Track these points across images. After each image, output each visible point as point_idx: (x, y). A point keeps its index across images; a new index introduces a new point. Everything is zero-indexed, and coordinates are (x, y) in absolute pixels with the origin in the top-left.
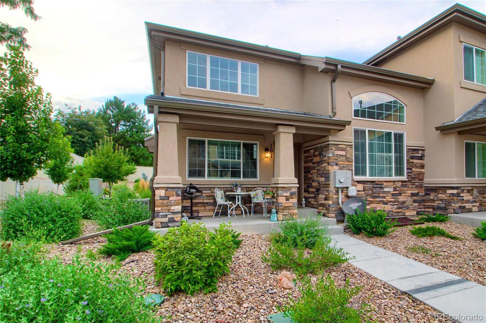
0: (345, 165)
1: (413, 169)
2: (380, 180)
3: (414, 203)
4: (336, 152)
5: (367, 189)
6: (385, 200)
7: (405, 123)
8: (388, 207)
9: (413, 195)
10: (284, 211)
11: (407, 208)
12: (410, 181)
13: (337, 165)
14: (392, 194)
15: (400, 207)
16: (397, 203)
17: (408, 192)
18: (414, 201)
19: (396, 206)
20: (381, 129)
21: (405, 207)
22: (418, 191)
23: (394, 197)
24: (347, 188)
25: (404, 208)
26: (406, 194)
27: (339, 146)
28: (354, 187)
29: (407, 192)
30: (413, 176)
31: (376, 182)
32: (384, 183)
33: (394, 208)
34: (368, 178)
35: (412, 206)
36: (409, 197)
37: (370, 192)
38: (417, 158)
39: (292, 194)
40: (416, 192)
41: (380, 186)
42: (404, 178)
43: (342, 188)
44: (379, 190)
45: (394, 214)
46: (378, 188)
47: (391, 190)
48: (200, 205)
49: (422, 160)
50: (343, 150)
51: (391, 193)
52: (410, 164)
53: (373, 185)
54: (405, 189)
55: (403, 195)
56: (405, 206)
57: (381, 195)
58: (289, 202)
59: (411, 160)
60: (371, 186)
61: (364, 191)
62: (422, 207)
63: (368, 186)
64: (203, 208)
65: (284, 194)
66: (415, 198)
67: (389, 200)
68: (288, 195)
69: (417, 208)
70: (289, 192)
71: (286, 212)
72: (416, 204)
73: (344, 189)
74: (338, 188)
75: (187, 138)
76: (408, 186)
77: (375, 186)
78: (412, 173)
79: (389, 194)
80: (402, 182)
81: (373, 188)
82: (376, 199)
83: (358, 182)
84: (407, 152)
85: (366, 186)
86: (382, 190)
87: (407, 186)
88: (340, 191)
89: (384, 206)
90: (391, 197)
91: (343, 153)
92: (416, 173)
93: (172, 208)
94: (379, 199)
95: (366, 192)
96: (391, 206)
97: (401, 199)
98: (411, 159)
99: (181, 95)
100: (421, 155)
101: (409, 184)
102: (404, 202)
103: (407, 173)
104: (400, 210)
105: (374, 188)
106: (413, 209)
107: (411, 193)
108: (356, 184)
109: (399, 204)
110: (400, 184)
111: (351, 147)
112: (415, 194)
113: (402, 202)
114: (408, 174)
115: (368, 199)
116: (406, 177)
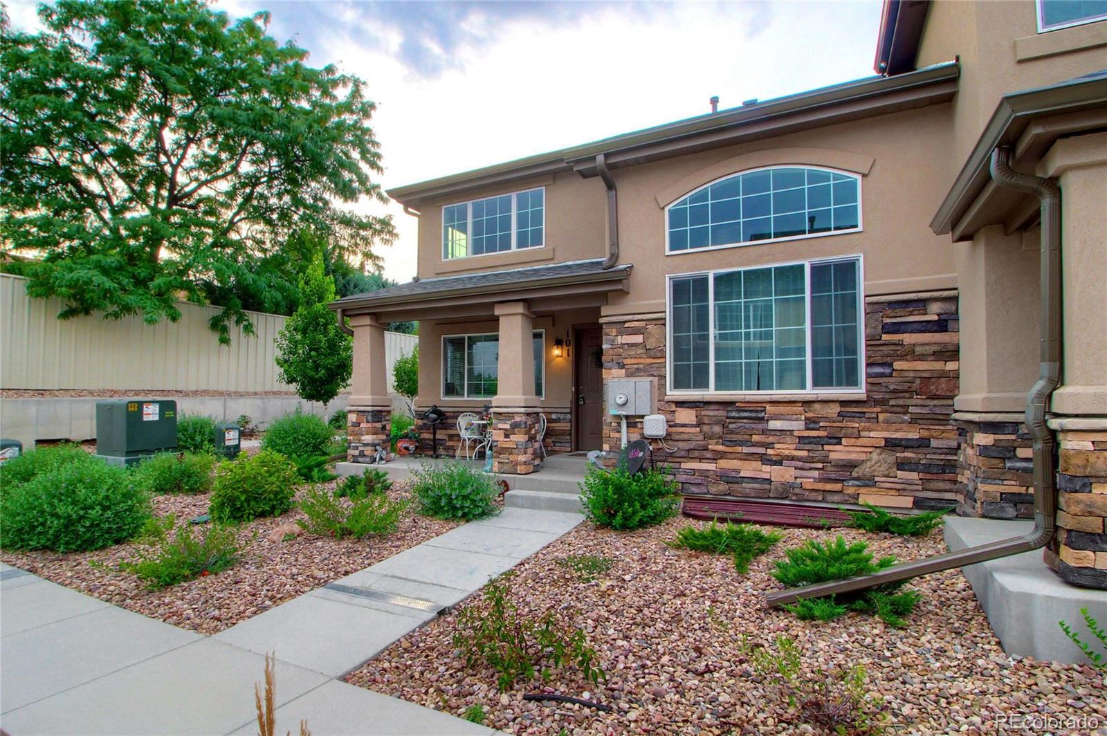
0: (641, 366)
1: (897, 365)
2: (748, 398)
3: (898, 469)
4: (620, 340)
5: (706, 421)
6: (770, 451)
7: (860, 229)
8: (782, 474)
9: (891, 444)
10: (501, 456)
11: (869, 482)
12: (883, 402)
13: (621, 366)
14: (799, 437)
15: (833, 476)
16: (820, 466)
17: (872, 434)
18: (901, 465)
19: (816, 474)
20: (762, 264)
21: (854, 479)
22: (925, 434)
23: (808, 447)
24: (642, 417)
25: (851, 483)
26: (860, 442)
27: (627, 325)
28: (662, 417)
29: (863, 434)
30: (892, 387)
31: (737, 404)
32: (768, 407)
33: (809, 479)
34: (711, 392)
35: (892, 480)
36: (878, 451)
37: (717, 429)
38: (915, 326)
39: (515, 426)
40: (916, 436)
41: (753, 415)
42: (859, 392)
43: (627, 417)
44: (747, 426)
45: (813, 495)
46: (745, 421)
47: (797, 426)
48: (456, 438)
49: (946, 331)
50: (635, 331)
51: (796, 433)
52: (884, 348)
53: (728, 411)
54: (857, 425)
55: (844, 441)
56: (854, 474)
57: (755, 438)
58: (508, 440)
59: (885, 337)
60: (721, 413)
61: (698, 425)
62: (941, 485)
63: (711, 413)
64: (460, 444)
65: (500, 426)
66: (908, 455)
67: (787, 452)
68: (508, 427)
69: (920, 488)
70: (510, 422)
71: (504, 458)
72: (914, 476)
73: (637, 420)
74: (619, 417)
75: (442, 337)
76: (874, 415)
77: (734, 414)
78: (891, 375)
79: (788, 439)
80: (844, 403)
81: (728, 420)
82: (739, 449)
83: (680, 404)
84: (866, 314)
85: (703, 413)
86: (760, 426)
87: (867, 415)
88: (624, 424)
89: (767, 468)
90: (793, 446)
91: (638, 339)
92: (912, 374)
93: (363, 438)
94: (746, 450)
95: (705, 428)
96: (793, 472)
97: (838, 453)
98: (888, 333)
99: (436, 274)
100: (936, 318)
101: (878, 409)
102: (851, 465)
103: (868, 376)
104: (829, 487)
105: (732, 420)
106: (899, 490)
107: (886, 439)
108: (673, 408)
109: (830, 469)
110: (834, 410)
111: (663, 322)
112: (903, 443)
113: (841, 463)
114: (870, 380)
115: (710, 447)
116: (863, 390)
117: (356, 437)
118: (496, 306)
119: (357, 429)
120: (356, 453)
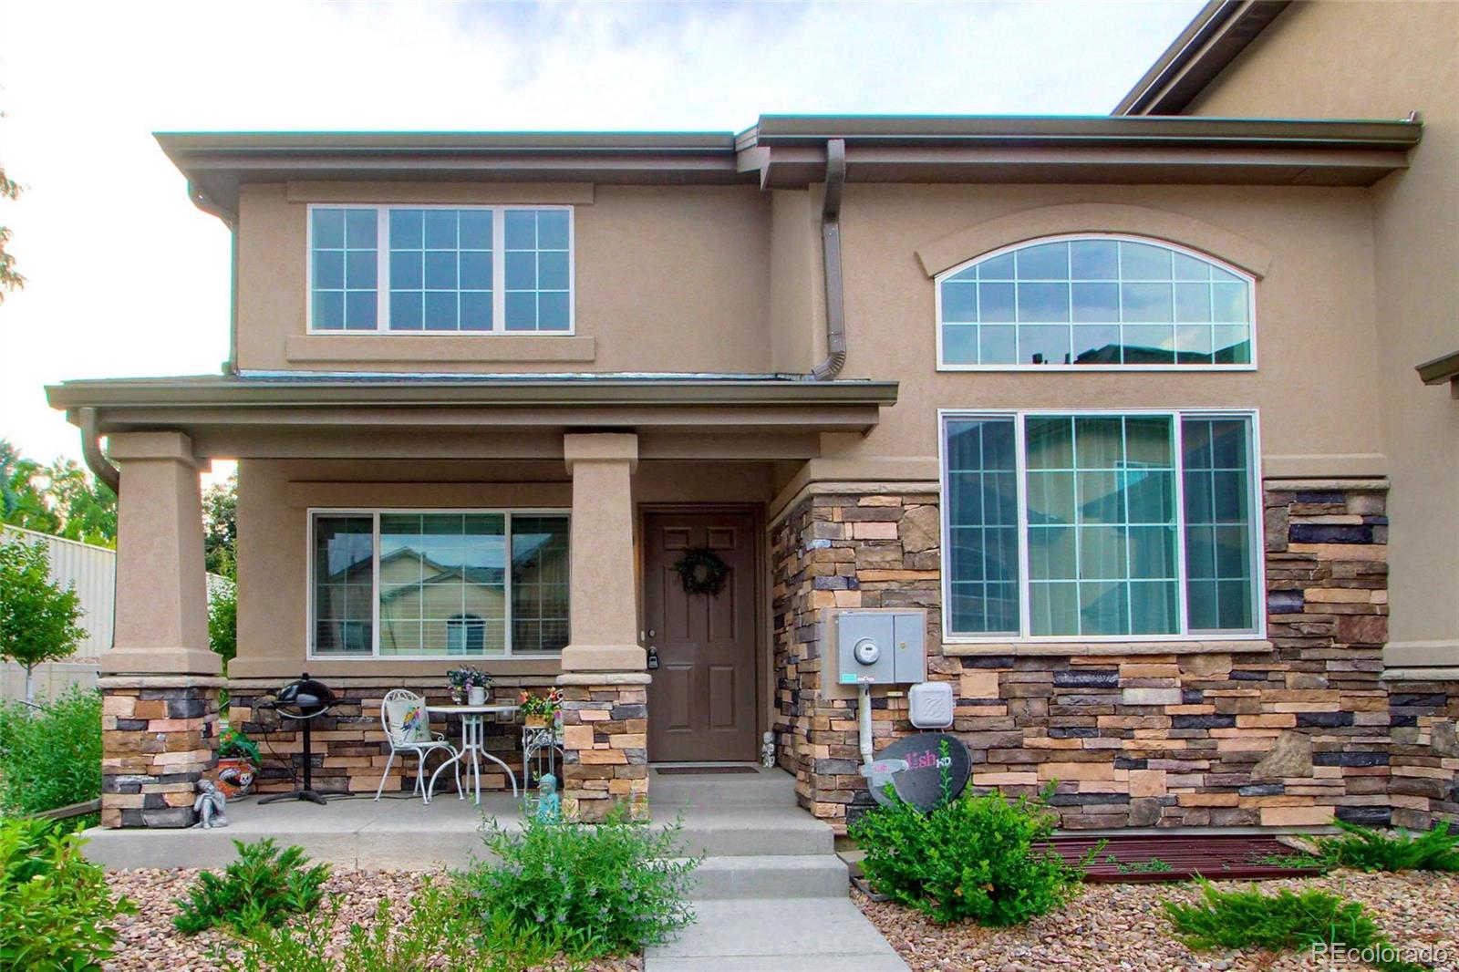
0: (894, 586)
1: (1311, 594)
2: (1094, 649)
3: (1315, 763)
4: (848, 531)
5: (1019, 694)
6: (1127, 744)
7: (1253, 366)
8: (1145, 784)
9: (1306, 723)
10: (587, 784)
11: (1274, 787)
12: (1292, 654)
13: (852, 584)
14: (1172, 716)
15: (1226, 781)
16: (1205, 764)
17: (1278, 707)
18: (1321, 757)
19: (1198, 779)
20: (1106, 407)
21: (1255, 784)
22: (1348, 704)
23: (1187, 733)
24: (906, 687)
25: (1252, 790)
26: (1265, 720)
27: (864, 502)
28: (945, 687)
29: (1267, 707)
30: (1306, 630)
31: (1073, 661)
32: (1124, 666)
33: (1190, 789)
34: (1025, 640)
35: (1307, 781)
36: (1287, 734)
37: (1038, 707)
38: (1334, 533)
39: (622, 716)
40: (1333, 708)
41: (1100, 679)
42: (1256, 637)
43: (872, 688)
44: (1090, 699)
45: (1195, 817)
46: (1086, 690)
47: (1169, 697)
48: (353, 750)
49: (1371, 542)
50: (882, 516)
51: (1168, 710)
52: (1290, 566)
53: (1056, 674)
54: (1257, 693)
55: (1239, 721)
56: (1254, 776)
57: (1103, 721)
58: (606, 746)
59: (1294, 548)
60: (1045, 677)
61: (1002, 700)
62: (1369, 784)
63: (1028, 678)
64: (363, 763)
65: (585, 715)
66: (1324, 739)
67: (1154, 745)
68: (605, 716)
69: (1342, 791)
70: (609, 706)
71: (594, 788)
72: (1336, 772)
73: (890, 694)
74: (855, 688)
75: (310, 511)
76: (1280, 677)
77: (1066, 678)
78: (1301, 611)
79: (1156, 722)
80: (1238, 656)
81: (1057, 691)
82: (1077, 742)
83: (971, 661)
84: (1266, 508)
85: (1012, 677)
86: (1109, 700)
87: (1271, 676)
88: (866, 702)
89: (1122, 774)
90: (1166, 734)
91: (888, 531)
92: (1330, 609)
93: (159, 760)
94: (1089, 743)
95: (1017, 706)
96: (1164, 779)
97: (1231, 742)
98: (1297, 541)
99: (291, 362)
100: (1359, 521)
101: (1286, 666)
102: (1250, 761)
103: (1271, 611)
104: (1220, 800)
105: (1064, 690)
106: (1315, 797)
107: (1299, 716)
108: (959, 668)
109: (1219, 769)
110: (1224, 668)
111: (933, 501)
112: (1321, 720)
113: (1236, 758)
114: (1274, 618)
115: (1026, 741)
116: (1262, 634)
117: (135, 759)
118: (567, 438)
119: (137, 736)
120: (136, 801)
